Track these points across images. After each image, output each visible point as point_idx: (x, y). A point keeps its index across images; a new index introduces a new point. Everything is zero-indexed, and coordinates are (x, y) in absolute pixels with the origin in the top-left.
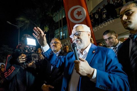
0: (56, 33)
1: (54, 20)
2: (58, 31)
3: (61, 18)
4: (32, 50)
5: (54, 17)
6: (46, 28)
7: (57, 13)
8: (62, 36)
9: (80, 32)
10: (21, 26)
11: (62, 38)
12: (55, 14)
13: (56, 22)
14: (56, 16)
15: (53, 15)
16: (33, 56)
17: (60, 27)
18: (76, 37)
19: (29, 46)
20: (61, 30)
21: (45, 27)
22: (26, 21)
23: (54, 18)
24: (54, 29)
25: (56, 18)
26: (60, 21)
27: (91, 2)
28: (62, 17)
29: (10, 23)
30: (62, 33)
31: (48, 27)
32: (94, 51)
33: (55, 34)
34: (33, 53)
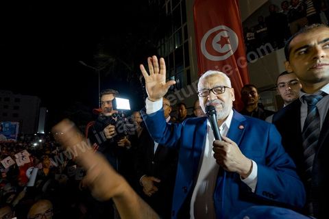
3: (171, 49)
7: (164, 40)
10: (101, 69)
14: (163, 46)
15: (157, 45)
20: (173, 72)
22: (111, 60)
23: (159, 50)
25: (163, 49)
28: (175, 47)
29: (84, 64)
30: (174, 78)
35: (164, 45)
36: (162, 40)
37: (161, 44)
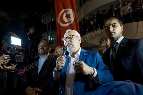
0: (43, 36)
1: (42, 22)
2: (46, 35)
3: (50, 20)
4: (16, 51)
6: (32, 29)
8: (49, 41)
9: (73, 35)
11: (49, 42)
12: (44, 15)
13: (44, 24)
14: (45, 18)
15: (41, 16)
16: (17, 58)
17: (48, 31)
18: (69, 40)
19: (13, 46)
20: (50, 33)
21: (31, 28)
23: (43, 19)
24: (41, 31)
26: (49, 24)
27: (83, 9)
28: (52, 20)
30: (49, 36)
31: (34, 28)
32: (85, 54)
33: (42, 38)
34: (17, 54)
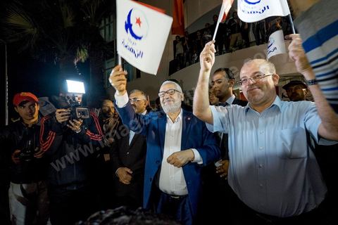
0: (107, 68)
1: (103, 37)
2: (113, 64)
5: (102, 29)
6: (82, 52)
7: (110, 20)
10: (11, 41)
12: (105, 23)
13: (107, 40)
14: (107, 27)
15: (100, 23)
21: (80, 51)
22: (30, 30)
24: (102, 57)
25: (107, 31)
33: (105, 70)
35: (110, 27)
36: (107, 20)
37: (106, 25)
